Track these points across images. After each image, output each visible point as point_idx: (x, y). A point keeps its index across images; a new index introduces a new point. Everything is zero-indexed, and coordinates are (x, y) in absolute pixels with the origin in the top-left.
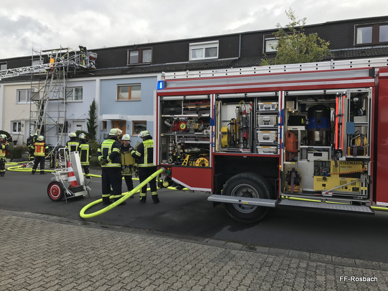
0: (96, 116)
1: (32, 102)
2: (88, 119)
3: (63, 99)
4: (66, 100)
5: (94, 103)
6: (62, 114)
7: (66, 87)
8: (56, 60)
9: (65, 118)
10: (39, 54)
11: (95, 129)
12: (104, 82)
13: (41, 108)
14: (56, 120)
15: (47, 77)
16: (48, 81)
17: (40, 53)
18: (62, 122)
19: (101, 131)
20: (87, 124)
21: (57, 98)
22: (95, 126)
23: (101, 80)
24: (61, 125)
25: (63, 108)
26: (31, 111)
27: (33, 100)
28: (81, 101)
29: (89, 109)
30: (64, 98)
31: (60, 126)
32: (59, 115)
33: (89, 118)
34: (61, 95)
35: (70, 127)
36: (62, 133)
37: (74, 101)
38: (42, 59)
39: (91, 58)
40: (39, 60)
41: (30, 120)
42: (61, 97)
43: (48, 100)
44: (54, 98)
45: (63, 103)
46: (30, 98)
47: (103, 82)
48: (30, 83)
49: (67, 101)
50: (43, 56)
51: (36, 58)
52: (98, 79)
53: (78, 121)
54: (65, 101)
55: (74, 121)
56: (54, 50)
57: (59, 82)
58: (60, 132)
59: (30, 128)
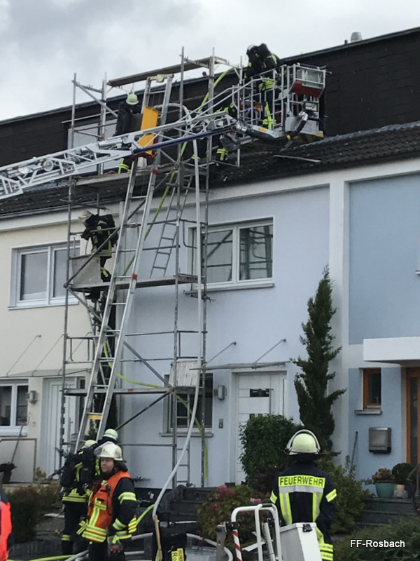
0: (334, 346)
1: (72, 299)
2: (300, 363)
3: (191, 279)
4: (204, 281)
5: (324, 290)
6: (190, 345)
7: (205, 226)
8: (164, 112)
9: (203, 362)
10: (98, 97)
11: (333, 409)
12: (362, 193)
13: (105, 320)
14: (164, 368)
15: (130, 189)
16: (134, 207)
17: (102, 92)
18: (189, 378)
19: (358, 414)
20: (298, 385)
21: (170, 274)
22: (328, 393)
23: (351, 184)
24: (185, 393)
25: (191, 319)
26: (66, 337)
27: (74, 290)
28: (265, 281)
29: (306, 318)
30: (198, 273)
31: (184, 397)
32: (177, 348)
33: (305, 357)
34: (186, 262)
35: (222, 400)
36: (191, 429)
37: (236, 282)
38: (109, 116)
39: (300, 91)
40: (98, 119)
41: (63, 376)
42: (185, 270)
43: (133, 284)
44: (158, 276)
45: (193, 295)
46: (62, 280)
47: (360, 192)
48: (63, 218)
49: (210, 286)
50: (112, 103)
51: (88, 113)
52: (337, 181)
53: (257, 370)
54: (199, 287)
55: (239, 373)
56: (154, 73)
57: (178, 208)
58: (183, 423)
59: (63, 410)
